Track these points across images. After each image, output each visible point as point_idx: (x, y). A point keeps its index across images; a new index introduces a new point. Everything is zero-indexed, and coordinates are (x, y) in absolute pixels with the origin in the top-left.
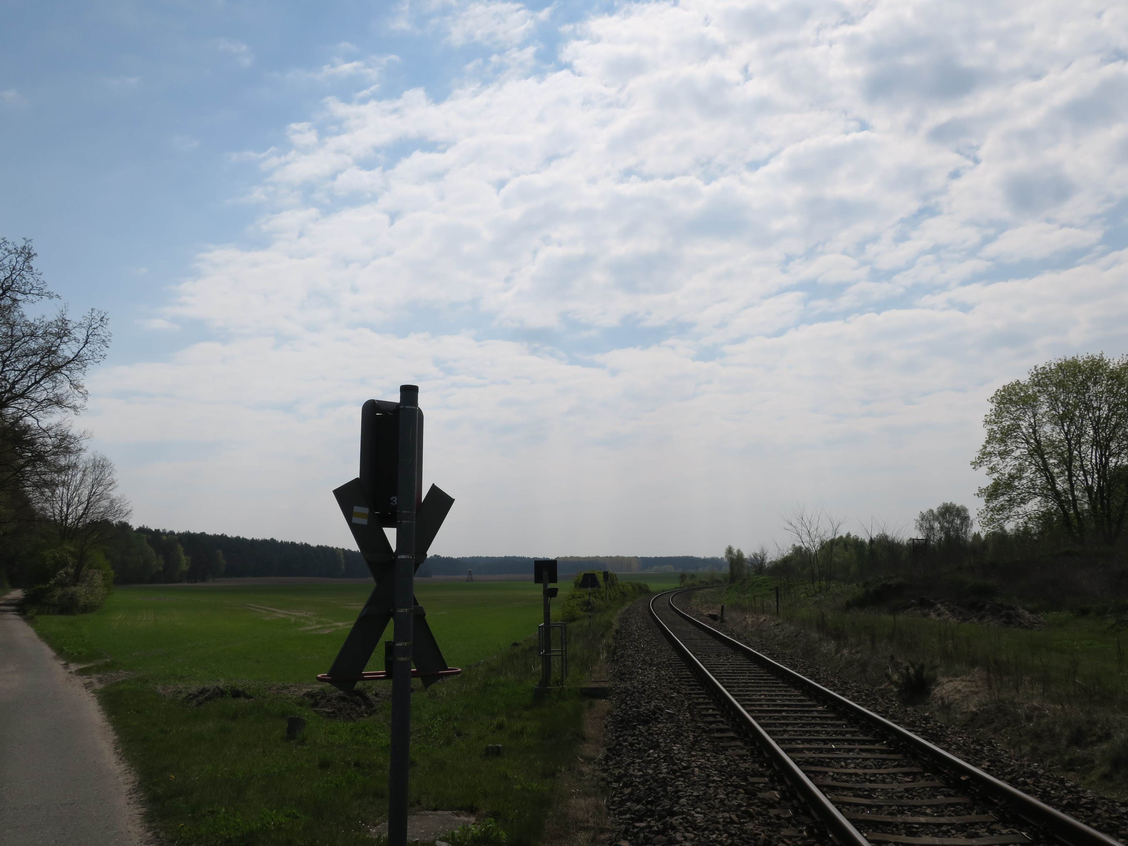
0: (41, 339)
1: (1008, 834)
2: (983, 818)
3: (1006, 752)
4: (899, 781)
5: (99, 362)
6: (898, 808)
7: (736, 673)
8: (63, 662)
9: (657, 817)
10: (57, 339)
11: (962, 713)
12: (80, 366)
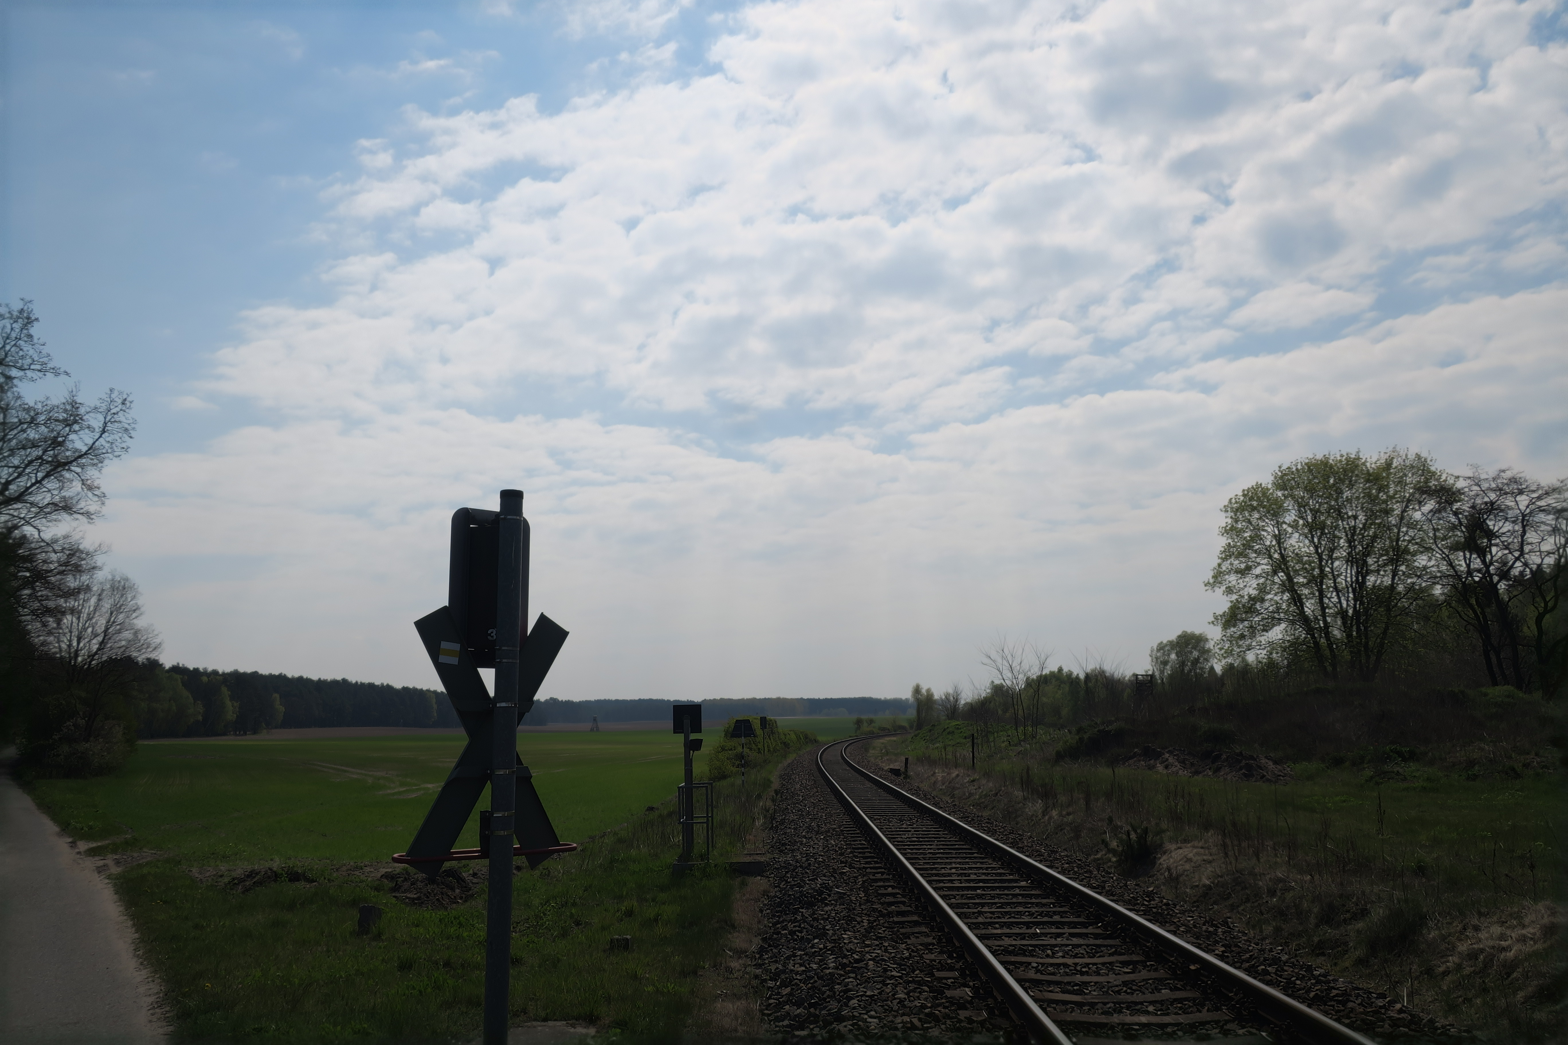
0: (43, 427)
1: (1245, 1035)
2: (1216, 1016)
3: (1245, 934)
4: (1117, 972)
5: (119, 456)
6: (1115, 1006)
7: (921, 842)
8: (70, 840)
9: (821, 1023)
10: (66, 427)
11: (1192, 888)
12: (95, 461)
